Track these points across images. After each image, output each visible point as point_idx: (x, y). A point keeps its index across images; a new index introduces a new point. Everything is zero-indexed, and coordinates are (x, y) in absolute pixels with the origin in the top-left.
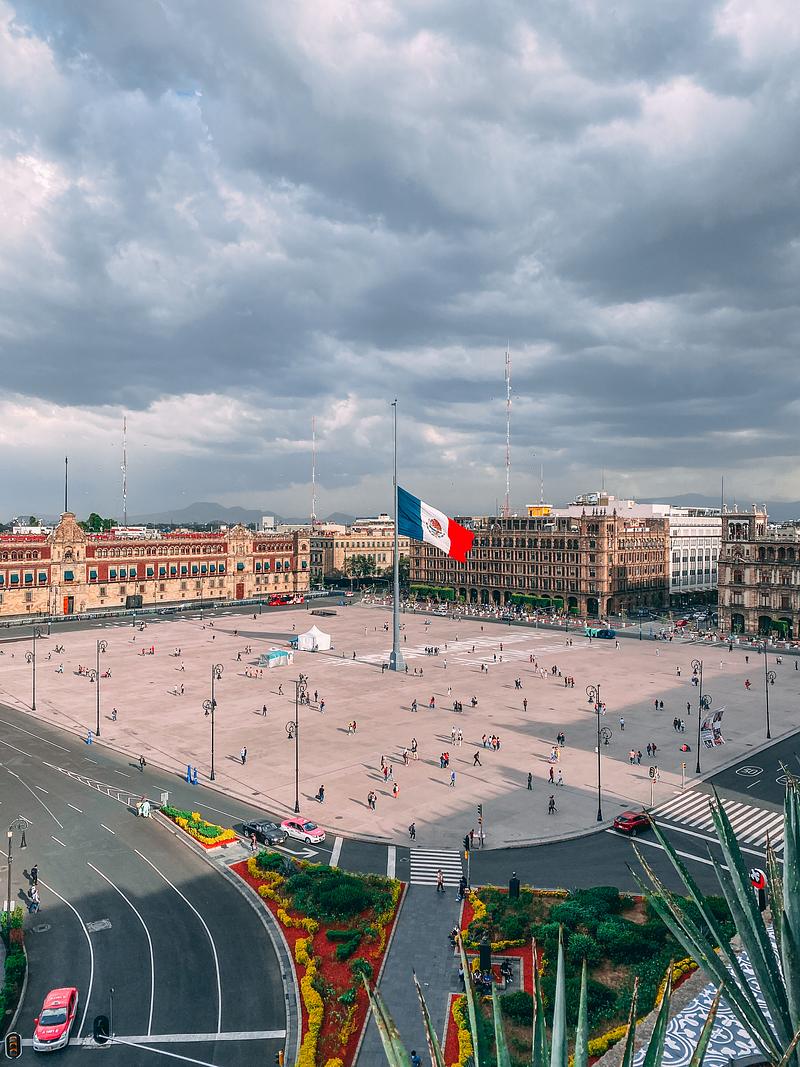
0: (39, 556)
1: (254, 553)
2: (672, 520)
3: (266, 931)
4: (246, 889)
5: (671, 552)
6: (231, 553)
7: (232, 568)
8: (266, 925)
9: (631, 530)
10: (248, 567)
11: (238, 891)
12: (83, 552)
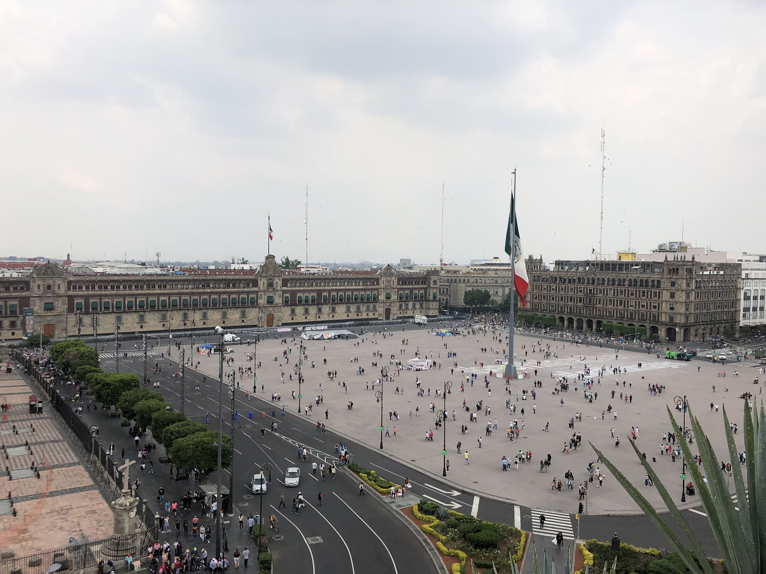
0: (251, 285)
1: (398, 286)
2: (744, 265)
3: (430, 556)
4: (413, 526)
5: (742, 292)
6: (382, 286)
7: (382, 297)
8: (429, 552)
9: (708, 273)
10: (394, 297)
11: (407, 527)
12: (280, 283)
